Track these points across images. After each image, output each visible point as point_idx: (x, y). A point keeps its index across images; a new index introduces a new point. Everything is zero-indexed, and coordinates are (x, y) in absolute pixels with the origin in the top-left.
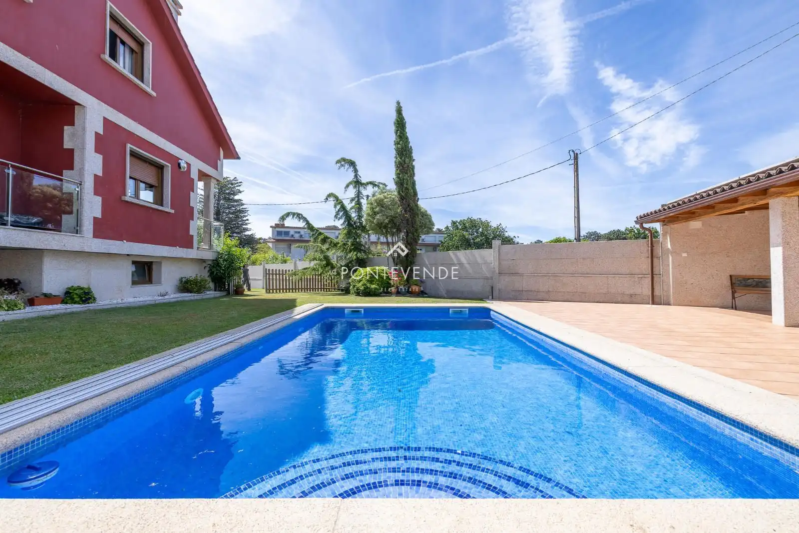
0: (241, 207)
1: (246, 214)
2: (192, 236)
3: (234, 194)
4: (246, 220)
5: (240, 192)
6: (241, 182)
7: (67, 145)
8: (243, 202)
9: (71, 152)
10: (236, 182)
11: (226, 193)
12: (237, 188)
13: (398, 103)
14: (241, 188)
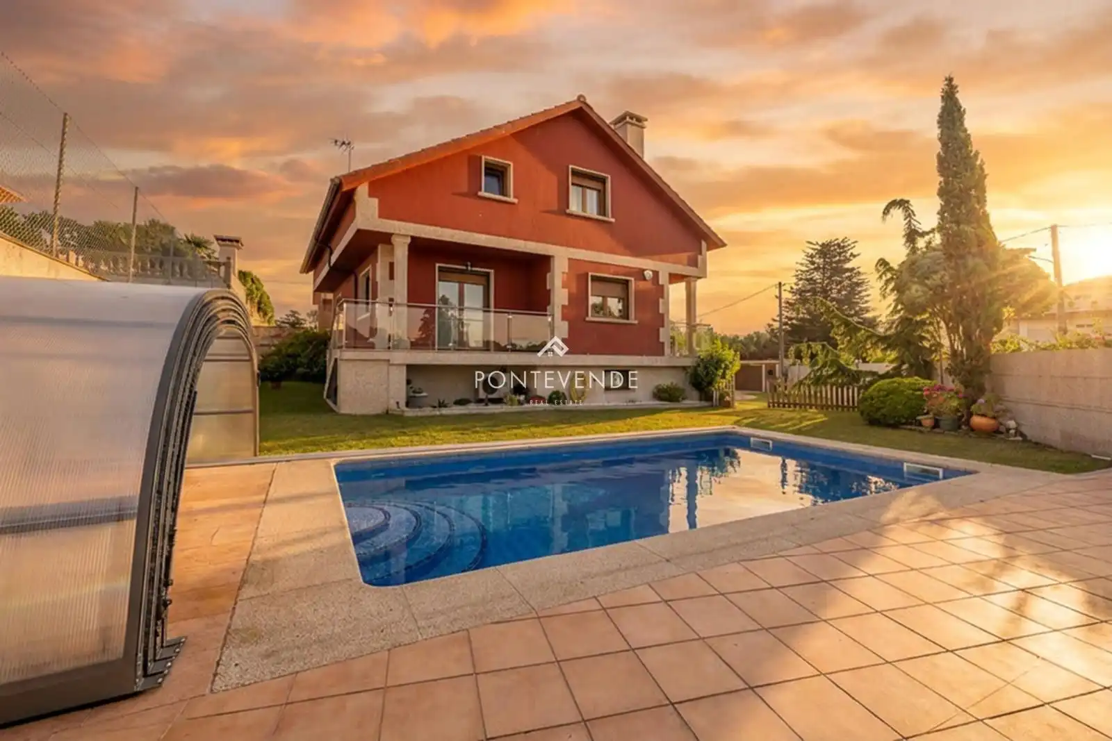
0: (859, 278)
1: (866, 288)
2: (663, 343)
3: (846, 261)
4: (865, 296)
5: (854, 255)
6: (856, 243)
7: (548, 288)
8: (860, 270)
9: (550, 290)
10: (848, 243)
11: (835, 262)
12: (849, 252)
13: (948, 79)
14: (856, 251)
